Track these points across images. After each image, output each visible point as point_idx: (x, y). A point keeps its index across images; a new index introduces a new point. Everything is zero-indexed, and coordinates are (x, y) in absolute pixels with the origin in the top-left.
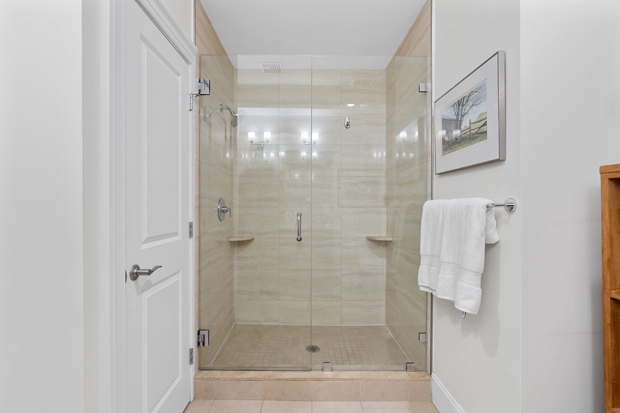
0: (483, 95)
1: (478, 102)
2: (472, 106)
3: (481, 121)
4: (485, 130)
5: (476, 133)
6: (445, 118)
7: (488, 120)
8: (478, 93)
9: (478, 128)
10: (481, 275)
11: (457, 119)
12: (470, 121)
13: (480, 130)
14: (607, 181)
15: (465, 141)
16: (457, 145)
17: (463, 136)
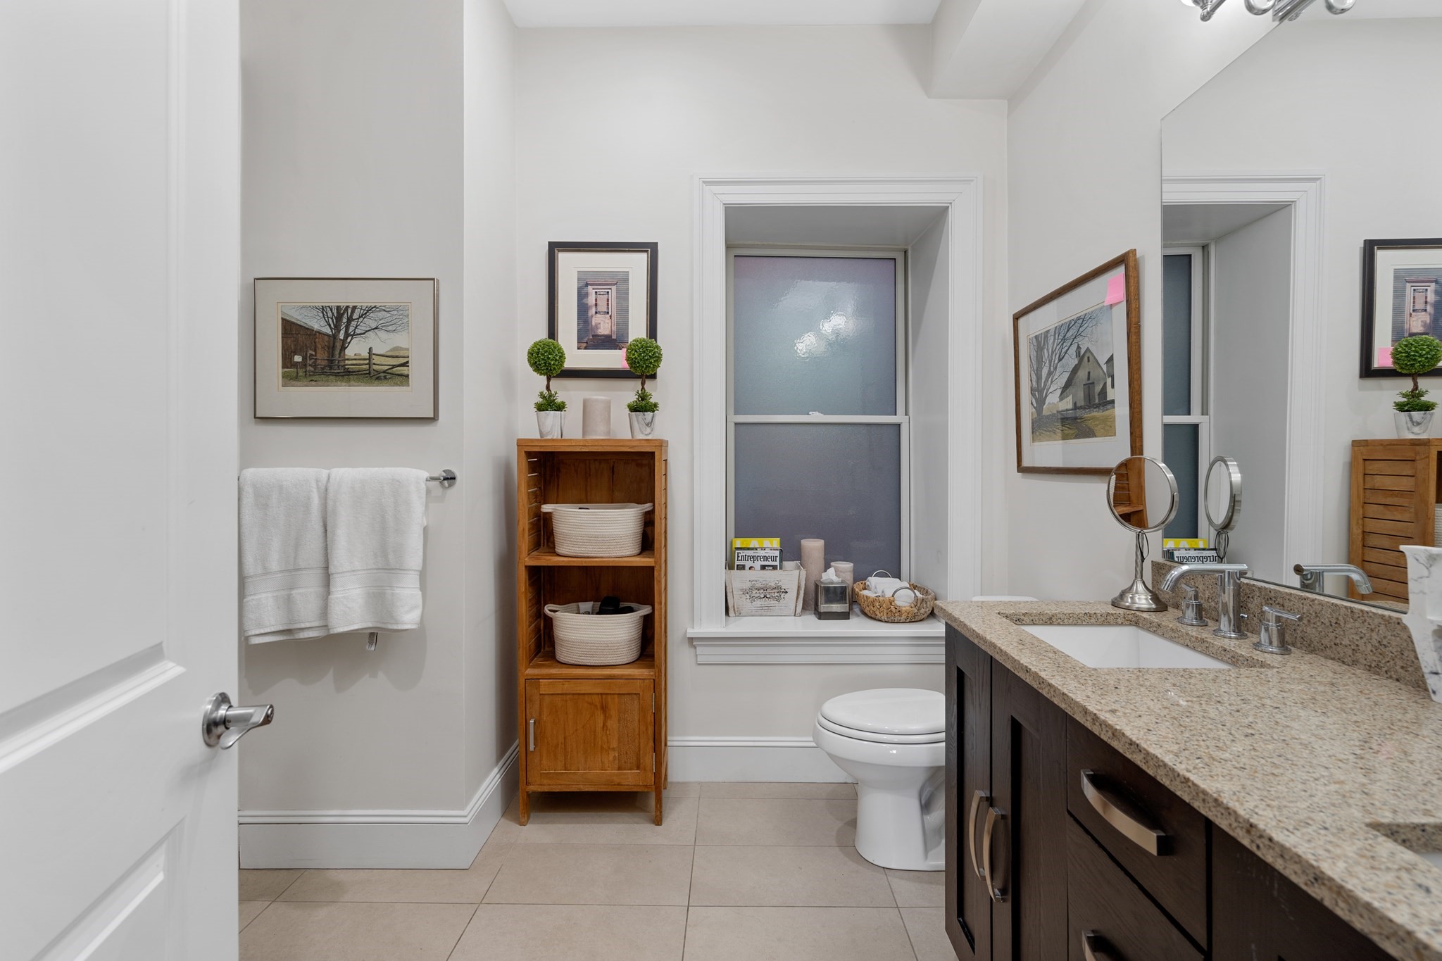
0: (401, 322)
1: (390, 328)
2: (376, 328)
3: (397, 357)
4: (406, 373)
5: (384, 372)
6: (296, 322)
7: (410, 359)
8: (389, 315)
9: (389, 365)
10: (418, 573)
11: (335, 337)
12: (370, 349)
13: (394, 369)
14: (523, 454)
15: (356, 377)
16: (331, 377)
17: (352, 368)
